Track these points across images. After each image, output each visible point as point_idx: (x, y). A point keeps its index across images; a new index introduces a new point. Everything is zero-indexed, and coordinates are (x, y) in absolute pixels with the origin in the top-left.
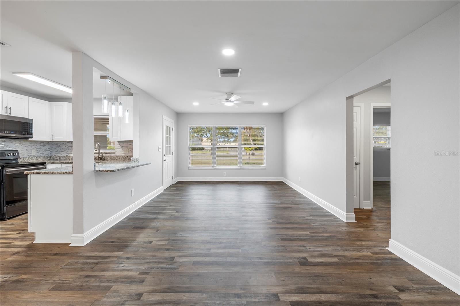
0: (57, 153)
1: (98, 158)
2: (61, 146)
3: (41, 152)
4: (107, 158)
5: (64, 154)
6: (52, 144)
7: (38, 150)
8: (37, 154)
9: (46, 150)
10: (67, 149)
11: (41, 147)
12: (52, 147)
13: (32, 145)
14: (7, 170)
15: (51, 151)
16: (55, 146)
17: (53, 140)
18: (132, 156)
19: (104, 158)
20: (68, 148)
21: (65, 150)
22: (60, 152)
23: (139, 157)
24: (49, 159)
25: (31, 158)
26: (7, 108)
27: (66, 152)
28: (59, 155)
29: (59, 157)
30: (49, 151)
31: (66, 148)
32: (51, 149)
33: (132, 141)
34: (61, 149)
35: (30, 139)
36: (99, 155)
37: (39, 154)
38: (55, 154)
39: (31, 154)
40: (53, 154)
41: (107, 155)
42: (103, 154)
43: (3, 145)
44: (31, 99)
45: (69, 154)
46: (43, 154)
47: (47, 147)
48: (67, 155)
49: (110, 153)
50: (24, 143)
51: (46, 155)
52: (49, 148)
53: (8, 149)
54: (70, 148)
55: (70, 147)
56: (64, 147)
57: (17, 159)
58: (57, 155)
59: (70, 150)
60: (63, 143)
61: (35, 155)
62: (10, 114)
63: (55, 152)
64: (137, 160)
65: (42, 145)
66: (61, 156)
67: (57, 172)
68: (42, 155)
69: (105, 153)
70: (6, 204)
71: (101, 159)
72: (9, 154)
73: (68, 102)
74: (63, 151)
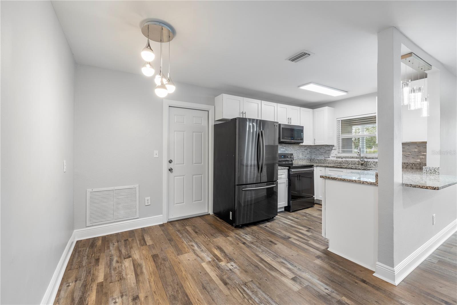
0: (316, 156)
1: (359, 164)
2: (320, 150)
3: (305, 155)
4: (369, 164)
5: (322, 158)
6: (312, 148)
7: (303, 153)
8: (302, 156)
9: (308, 154)
10: (324, 153)
11: (305, 150)
12: (312, 151)
13: (300, 149)
14: (292, 170)
15: (311, 154)
16: (314, 150)
17: (315, 145)
18: (425, 165)
19: (365, 163)
20: (325, 151)
21: (323, 154)
22: (319, 156)
23: (439, 167)
24: (310, 161)
25: (299, 160)
26: (289, 119)
27: (324, 156)
28: (318, 158)
29: (318, 160)
30: (309, 154)
31: (323, 151)
32: (311, 153)
33: (426, 143)
34: (320, 152)
35: (301, 144)
36: (360, 160)
37: (304, 157)
38: (314, 157)
39: (299, 156)
40: (313, 157)
41: (369, 160)
42: (365, 159)
43: (284, 149)
44: (303, 109)
45: (326, 157)
46: (306, 156)
47: (309, 150)
48: (325, 158)
49: (373, 158)
50: (296, 147)
51: (308, 158)
52: (309, 152)
53: (287, 152)
54: (328, 152)
55: (328, 150)
56: (322, 150)
57: (292, 161)
58: (316, 158)
59: (328, 153)
60: (321, 147)
61: (301, 157)
62: (291, 123)
63: (314, 156)
64: (435, 171)
65: (305, 149)
66: (320, 159)
67: (355, 180)
68: (305, 158)
69: (366, 158)
70: (292, 199)
71: (362, 164)
72: (288, 157)
73: (328, 106)
74: (321, 155)
